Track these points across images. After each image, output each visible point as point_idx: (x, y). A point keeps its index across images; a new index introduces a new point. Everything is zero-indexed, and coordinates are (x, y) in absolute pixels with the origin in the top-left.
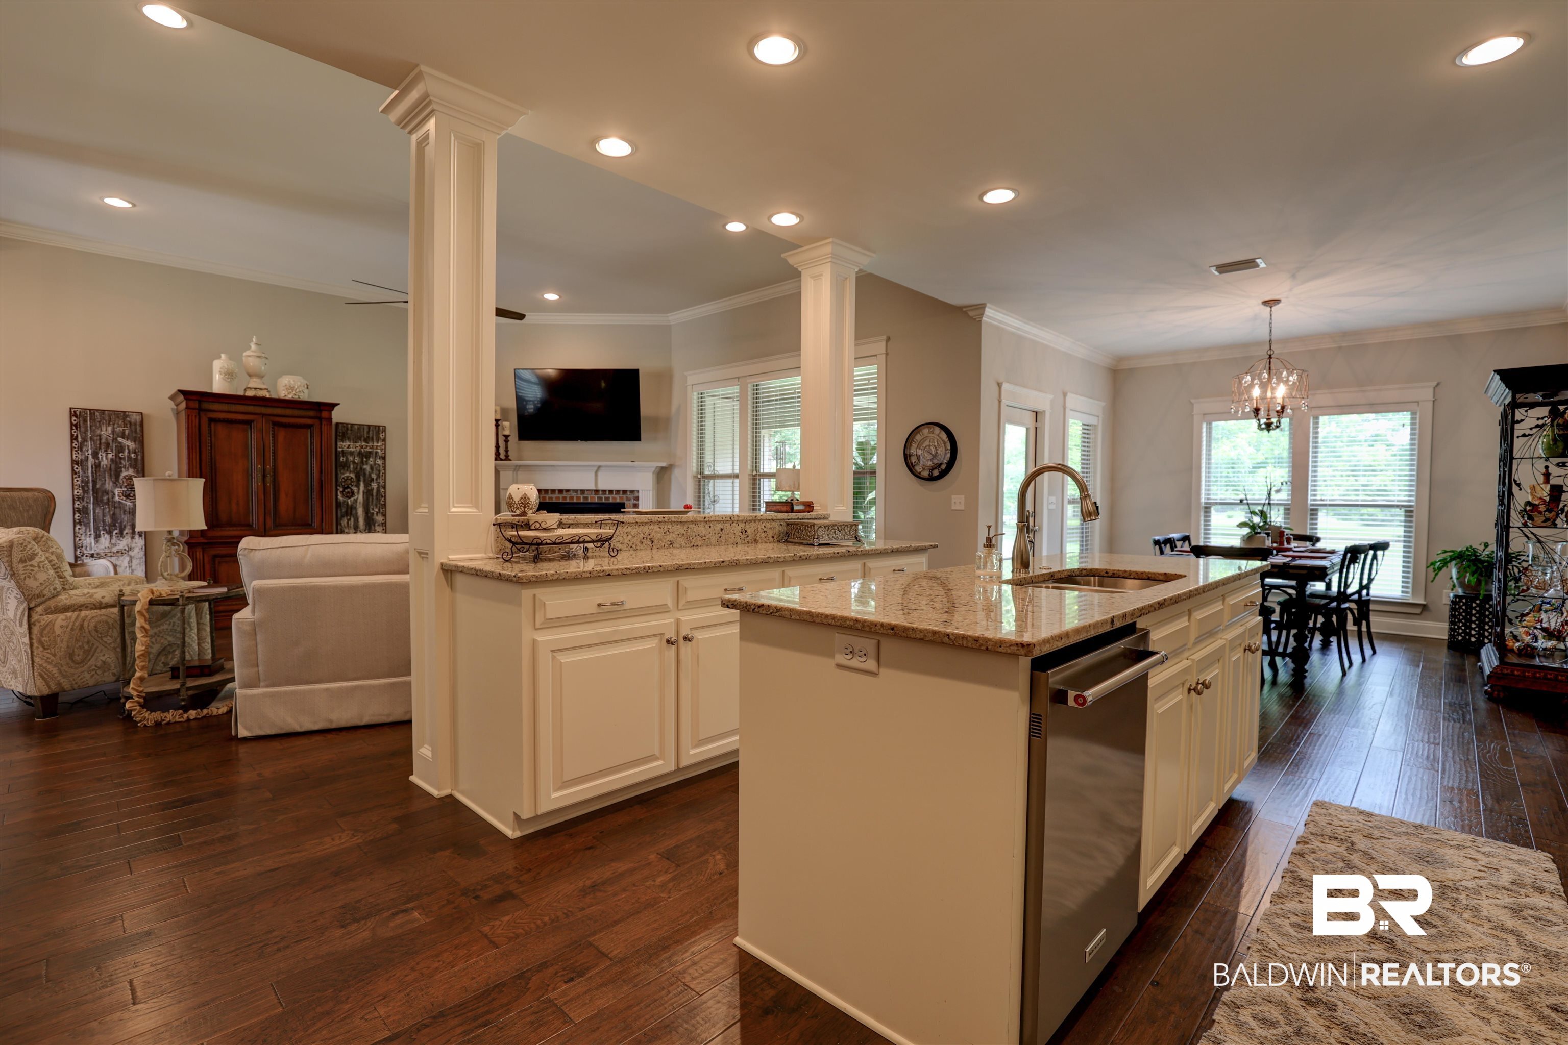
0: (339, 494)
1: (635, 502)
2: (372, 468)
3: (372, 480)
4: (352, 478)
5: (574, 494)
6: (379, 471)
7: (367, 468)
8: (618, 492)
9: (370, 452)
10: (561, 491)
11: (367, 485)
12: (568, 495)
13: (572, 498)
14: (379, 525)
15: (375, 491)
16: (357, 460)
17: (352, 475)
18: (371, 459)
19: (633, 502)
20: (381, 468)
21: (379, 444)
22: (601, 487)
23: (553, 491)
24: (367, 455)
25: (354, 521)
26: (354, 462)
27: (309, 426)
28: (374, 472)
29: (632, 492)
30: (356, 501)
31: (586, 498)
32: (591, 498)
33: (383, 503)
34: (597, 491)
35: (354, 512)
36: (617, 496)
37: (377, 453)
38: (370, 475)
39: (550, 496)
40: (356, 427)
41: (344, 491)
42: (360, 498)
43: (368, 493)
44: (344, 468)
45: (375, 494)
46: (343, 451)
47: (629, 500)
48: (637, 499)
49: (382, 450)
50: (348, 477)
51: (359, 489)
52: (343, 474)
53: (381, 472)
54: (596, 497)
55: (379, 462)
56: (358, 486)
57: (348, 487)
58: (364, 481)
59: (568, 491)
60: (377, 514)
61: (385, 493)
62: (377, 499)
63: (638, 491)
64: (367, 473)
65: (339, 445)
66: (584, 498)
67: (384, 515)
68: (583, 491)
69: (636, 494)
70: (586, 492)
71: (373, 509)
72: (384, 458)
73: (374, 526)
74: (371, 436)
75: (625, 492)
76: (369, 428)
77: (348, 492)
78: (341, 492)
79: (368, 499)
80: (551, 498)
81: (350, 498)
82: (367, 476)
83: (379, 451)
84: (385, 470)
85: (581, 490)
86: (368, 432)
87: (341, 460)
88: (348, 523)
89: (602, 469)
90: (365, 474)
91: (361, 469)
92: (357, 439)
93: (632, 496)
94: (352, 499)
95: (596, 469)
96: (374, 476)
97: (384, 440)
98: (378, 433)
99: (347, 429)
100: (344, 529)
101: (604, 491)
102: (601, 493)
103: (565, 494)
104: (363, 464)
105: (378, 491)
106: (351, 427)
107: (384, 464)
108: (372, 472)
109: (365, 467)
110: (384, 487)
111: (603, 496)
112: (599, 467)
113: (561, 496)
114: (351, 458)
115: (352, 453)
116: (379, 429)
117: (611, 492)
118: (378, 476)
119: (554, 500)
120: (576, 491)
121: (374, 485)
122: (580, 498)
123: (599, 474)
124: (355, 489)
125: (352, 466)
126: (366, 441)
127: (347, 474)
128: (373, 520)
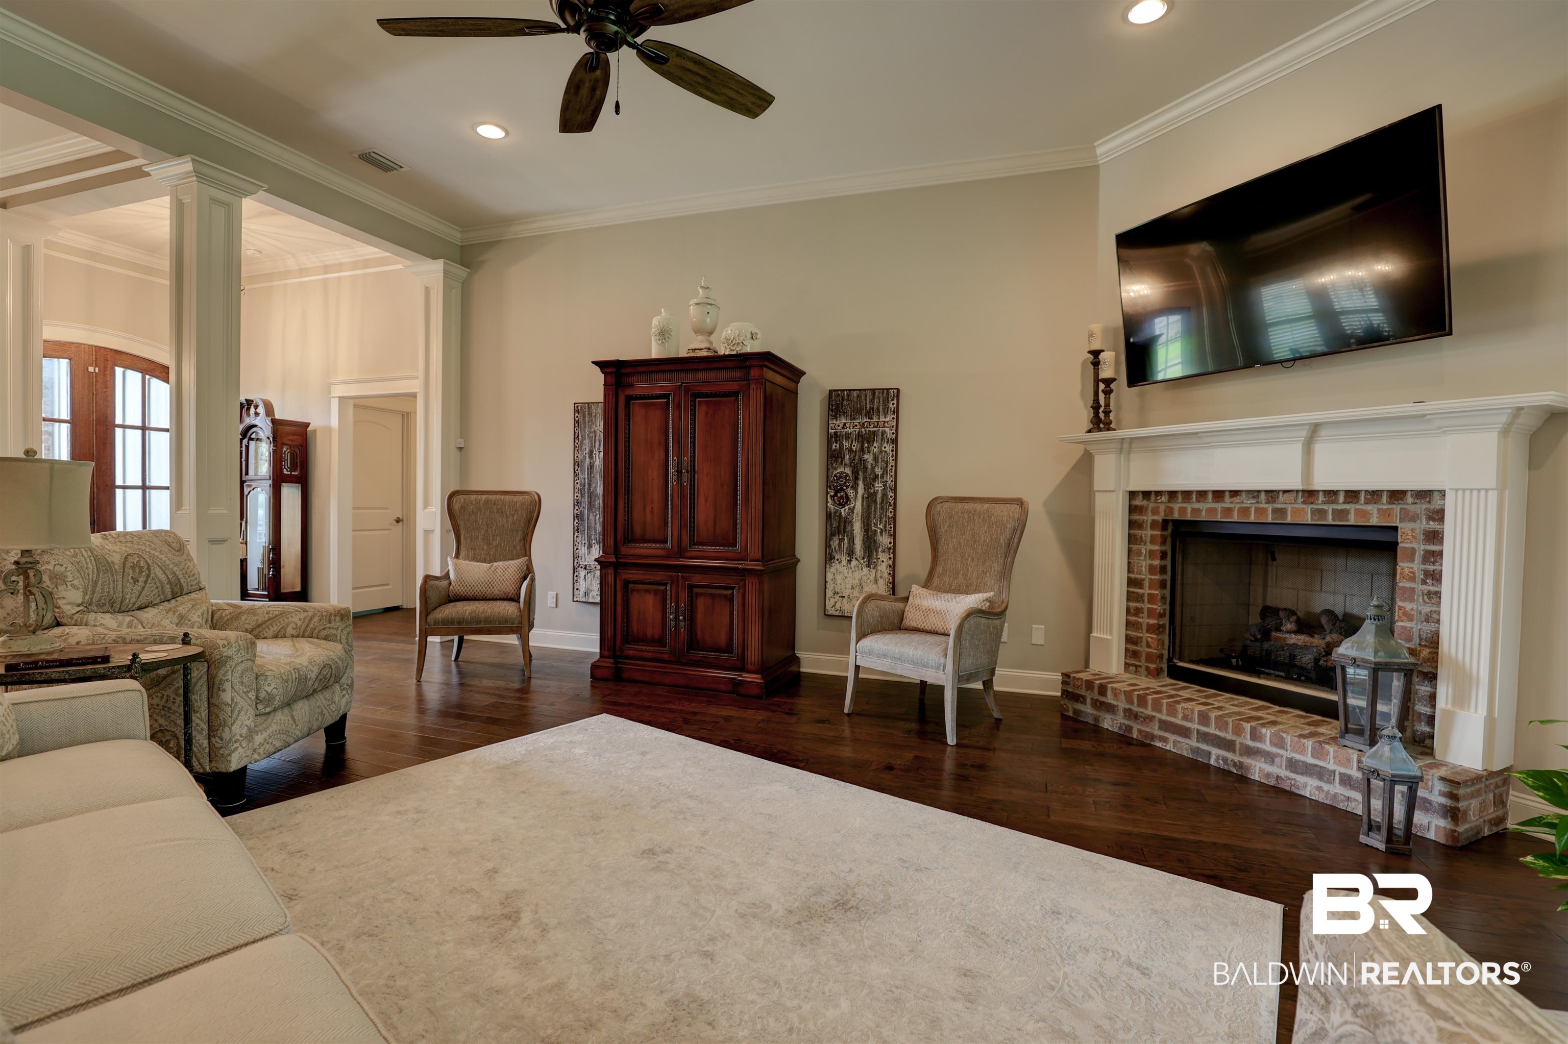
0: (829, 500)
1: (1433, 525)
2: (876, 459)
3: (877, 476)
4: (847, 475)
5: (1249, 502)
6: (887, 463)
7: (869, 458)
8: (1374, 495)
9: (874, 433)
10: (1218, 495)
11: (868, 485)
12: (1235, 505)
13: (1245, 511)
14: (884, 551)
15: (879, 496)
16: (856, 446)
17: (848, 471)
18: (875, 445)
19: (1424, 524)
20: (890, 459)
21: (888, 419)
22: (1321, 482)
23: (1202, 494)
24: (867, 439)
25: (849, 543)
26: (851, 450)
27: (736, 394)
28: (879, 464)
29: (1424, 495)
30: (852, 510)
31: (1282, 512)
32: (1294, 511)
33: (891, 515)
34: (1310, 494)
35: (848, 528)
36: (1372, 508)
37: (883, 433)
38: (873, 468)
39: (1197, 506)
40: (855, 393)
41: (836, 495)
42: (858, 506)
43: (870, 498)
44: (836, 461)
45: (879, 501)
46: (836, 433)
47: (1414, 518)
48: (1439, 515)
49: (891, 427)
50: (842, 473)
51: (857, 493)
52: (836, 469)
53: (892, 466)
54: (1308, 508)
55: (888, 448)
56: (855, 488)
57: (841, 490)
58: (865, 478)
59: (1235, 493)
60: (881, 533)
61: (895, 499)
62: (882, 508)
63: (1442, 493)
64: (869, 467)
65: (831, 425)
66: (1275, 511)
67: (894, 536)
68: (1272, 495)
69: (1436, 503)
70: (1282, 498)
71: (876, 525)
72: (895, 441)
73: (877, 552)
74: (875, 407)
75: (1396, 495)
76: (874, 394)
77: (841, 497)
78: (831, 496)
79: (869, 507)
80: (1198, 511)
81: (843, 506)
82: (869, 471)
83: (887, 430)
84: (896, 460)
85: (1267, 492)
86: (872, 401)
87: (834, 447)
88: (840, 545)
89: (1324, 433)
90: (866, 468)
91: (860, 460)
92: (857, 412)
93: (1421, 508)
94: (847, 507)
95: (1303, 433)
96: (878, 471)
97: (896, 411)
98: (886, 400)
99: (843, 399)
100: (834, 554)
101: (1331, 494)
102: (1321, 498)
103: (1227, 503)
104: (864, 453)
105: (884, 495)
106: (848, 395)
107: (896, 451)
108: (876, 465)
109: (866, 456)
110: (895, 490)
111: (1329, 508)
112: (1315, 429)
113: (1219, 506)
114: (846, 444)
115: (848, 436)
116: (888, 393)
117: (1352, 495)
118: (885, 471)
119: (1203, 517)
120: (1255, 494)
121: (879, 486)
122: (1265, 510)
123: (1319, 448)
124: (850, 492)
125: (847, 457)
126: (869, 415)
127: (841, 469)
128: (875, 542)
